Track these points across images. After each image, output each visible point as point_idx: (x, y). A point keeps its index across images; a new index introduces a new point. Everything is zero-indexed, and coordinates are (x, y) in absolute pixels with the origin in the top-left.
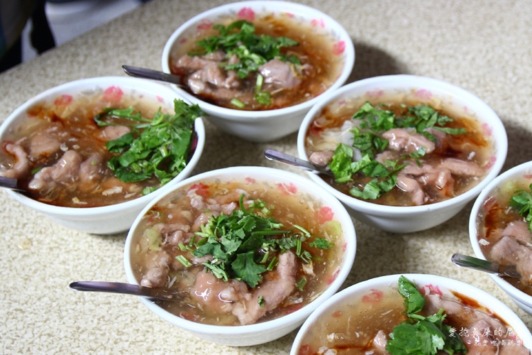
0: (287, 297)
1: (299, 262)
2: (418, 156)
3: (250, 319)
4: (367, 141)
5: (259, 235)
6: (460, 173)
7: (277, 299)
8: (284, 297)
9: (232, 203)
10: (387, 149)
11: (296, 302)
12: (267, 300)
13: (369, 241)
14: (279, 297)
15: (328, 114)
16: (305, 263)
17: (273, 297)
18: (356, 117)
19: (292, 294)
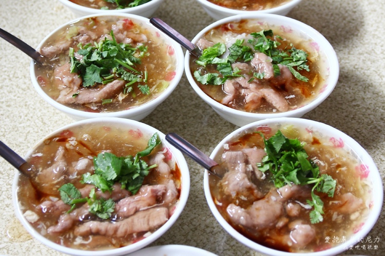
0: (92, 102)
1: (121, 89)
2: (258, 77)
3: (63, 100)
4: (240, 51)
5: (116, 62)
6: (270, 102)
7: (86, 99)
8: (91, 101)
9: (130, 39)
10: (249, 62)
11: (92, 108)
12: (80, 97)
13: (216, 115)
14: (88, 99)
15: (242, 25)
16: (123, 93)
17: (84, 97)
18: (252, 34)
19: (96, 103)
